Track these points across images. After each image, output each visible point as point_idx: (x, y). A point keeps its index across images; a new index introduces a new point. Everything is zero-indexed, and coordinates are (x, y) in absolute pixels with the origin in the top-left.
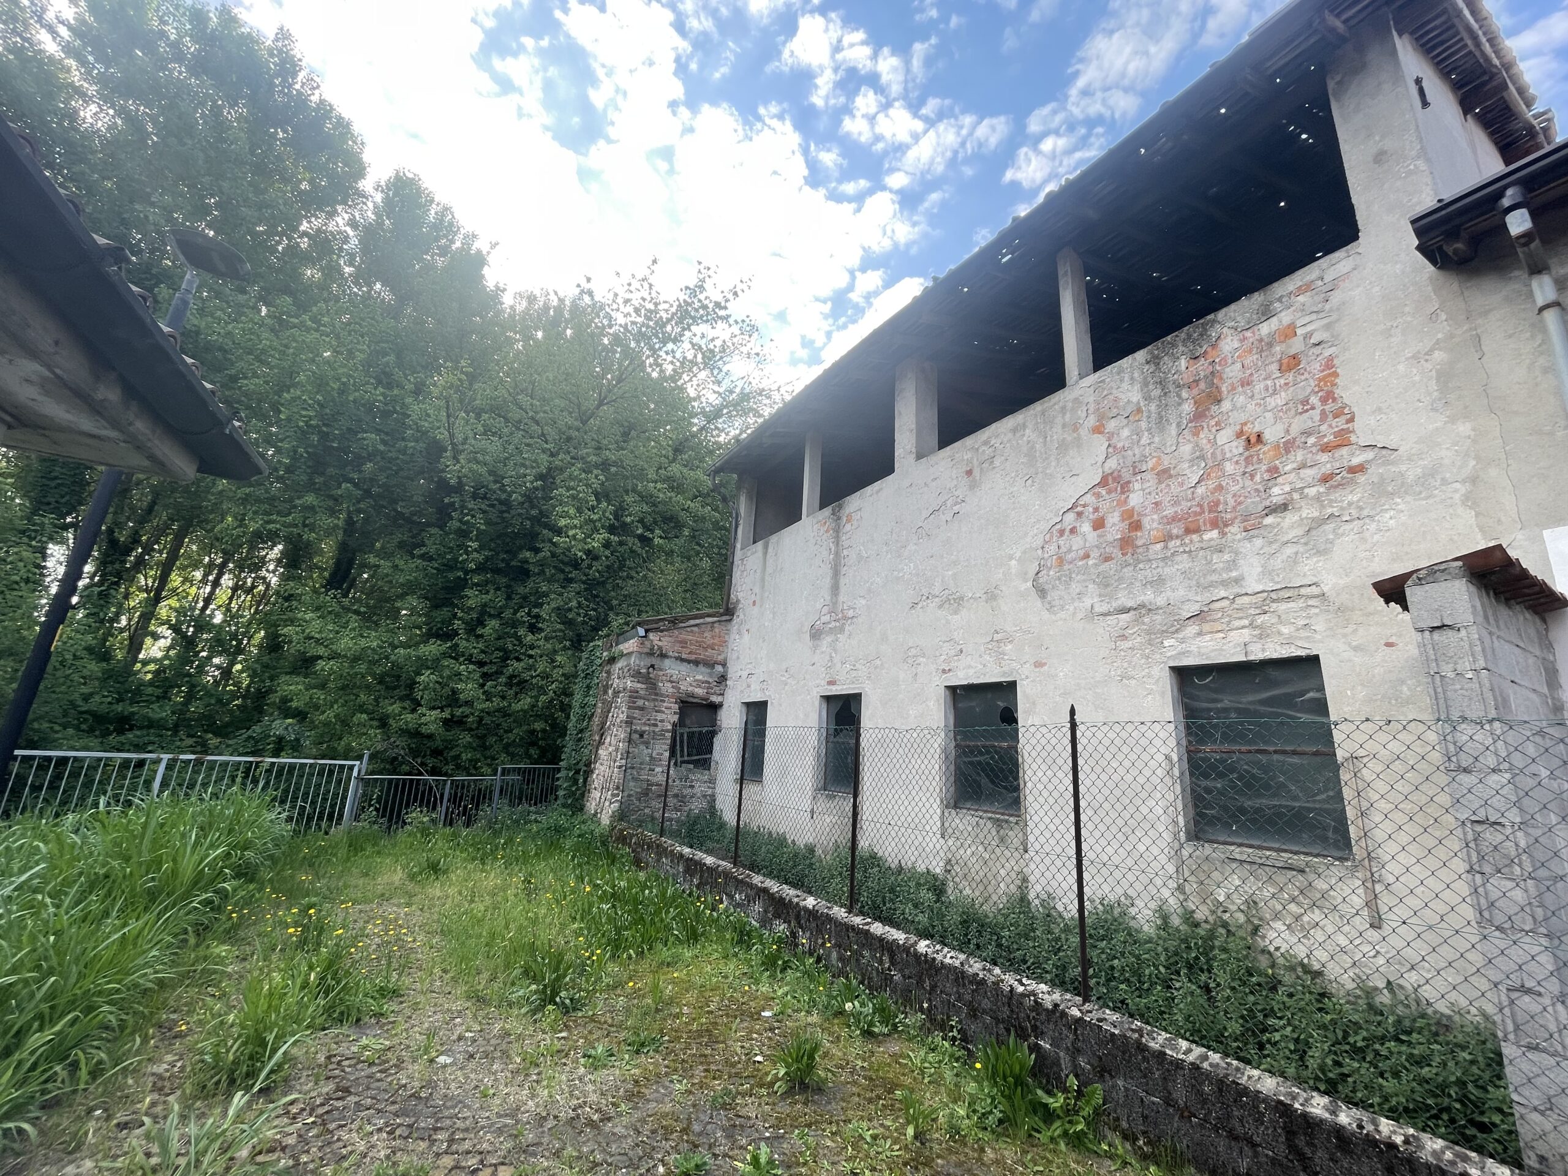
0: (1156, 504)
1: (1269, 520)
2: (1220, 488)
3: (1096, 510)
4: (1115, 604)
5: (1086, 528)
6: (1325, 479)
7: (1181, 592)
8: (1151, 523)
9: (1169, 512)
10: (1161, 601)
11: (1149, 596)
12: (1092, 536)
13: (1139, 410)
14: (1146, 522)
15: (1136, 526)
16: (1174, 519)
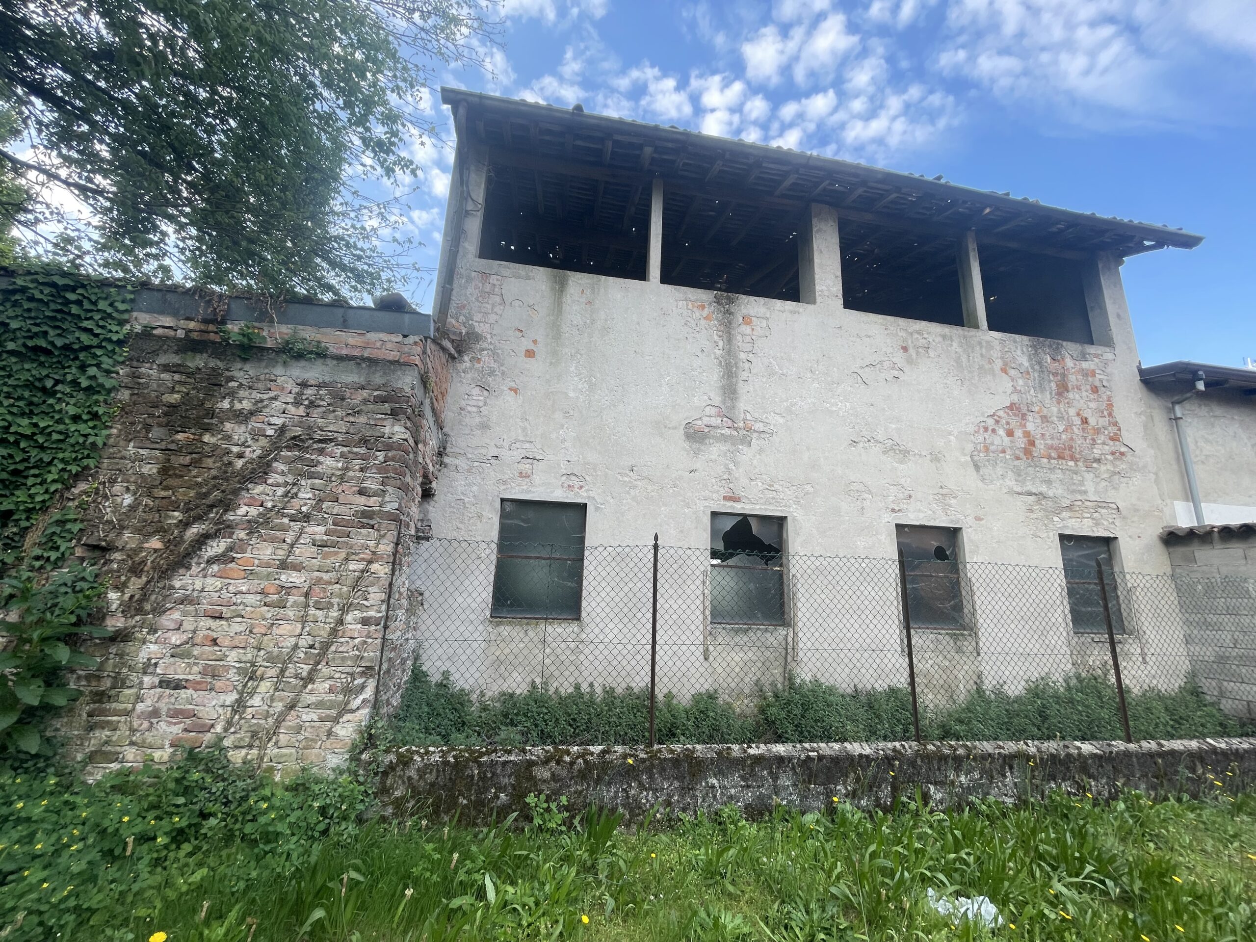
0: (1043, 435)
1: (1095, 465)
2: (1072, 439)
3: (1008, 423)
4: (1025, 489)
5: (1001, 432)
6: (1113, 453)
7: (1060, 491)
8: (1040, 444)
9: (1050, 442)
10: (1050, 493)
11: (1043, 489)
12: (1007, 440)
13: (1028, 373)
14: (1037, 442)
15: (1032, 443)
16: (1051, 447)
